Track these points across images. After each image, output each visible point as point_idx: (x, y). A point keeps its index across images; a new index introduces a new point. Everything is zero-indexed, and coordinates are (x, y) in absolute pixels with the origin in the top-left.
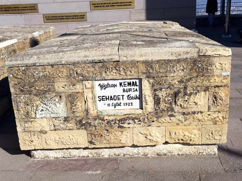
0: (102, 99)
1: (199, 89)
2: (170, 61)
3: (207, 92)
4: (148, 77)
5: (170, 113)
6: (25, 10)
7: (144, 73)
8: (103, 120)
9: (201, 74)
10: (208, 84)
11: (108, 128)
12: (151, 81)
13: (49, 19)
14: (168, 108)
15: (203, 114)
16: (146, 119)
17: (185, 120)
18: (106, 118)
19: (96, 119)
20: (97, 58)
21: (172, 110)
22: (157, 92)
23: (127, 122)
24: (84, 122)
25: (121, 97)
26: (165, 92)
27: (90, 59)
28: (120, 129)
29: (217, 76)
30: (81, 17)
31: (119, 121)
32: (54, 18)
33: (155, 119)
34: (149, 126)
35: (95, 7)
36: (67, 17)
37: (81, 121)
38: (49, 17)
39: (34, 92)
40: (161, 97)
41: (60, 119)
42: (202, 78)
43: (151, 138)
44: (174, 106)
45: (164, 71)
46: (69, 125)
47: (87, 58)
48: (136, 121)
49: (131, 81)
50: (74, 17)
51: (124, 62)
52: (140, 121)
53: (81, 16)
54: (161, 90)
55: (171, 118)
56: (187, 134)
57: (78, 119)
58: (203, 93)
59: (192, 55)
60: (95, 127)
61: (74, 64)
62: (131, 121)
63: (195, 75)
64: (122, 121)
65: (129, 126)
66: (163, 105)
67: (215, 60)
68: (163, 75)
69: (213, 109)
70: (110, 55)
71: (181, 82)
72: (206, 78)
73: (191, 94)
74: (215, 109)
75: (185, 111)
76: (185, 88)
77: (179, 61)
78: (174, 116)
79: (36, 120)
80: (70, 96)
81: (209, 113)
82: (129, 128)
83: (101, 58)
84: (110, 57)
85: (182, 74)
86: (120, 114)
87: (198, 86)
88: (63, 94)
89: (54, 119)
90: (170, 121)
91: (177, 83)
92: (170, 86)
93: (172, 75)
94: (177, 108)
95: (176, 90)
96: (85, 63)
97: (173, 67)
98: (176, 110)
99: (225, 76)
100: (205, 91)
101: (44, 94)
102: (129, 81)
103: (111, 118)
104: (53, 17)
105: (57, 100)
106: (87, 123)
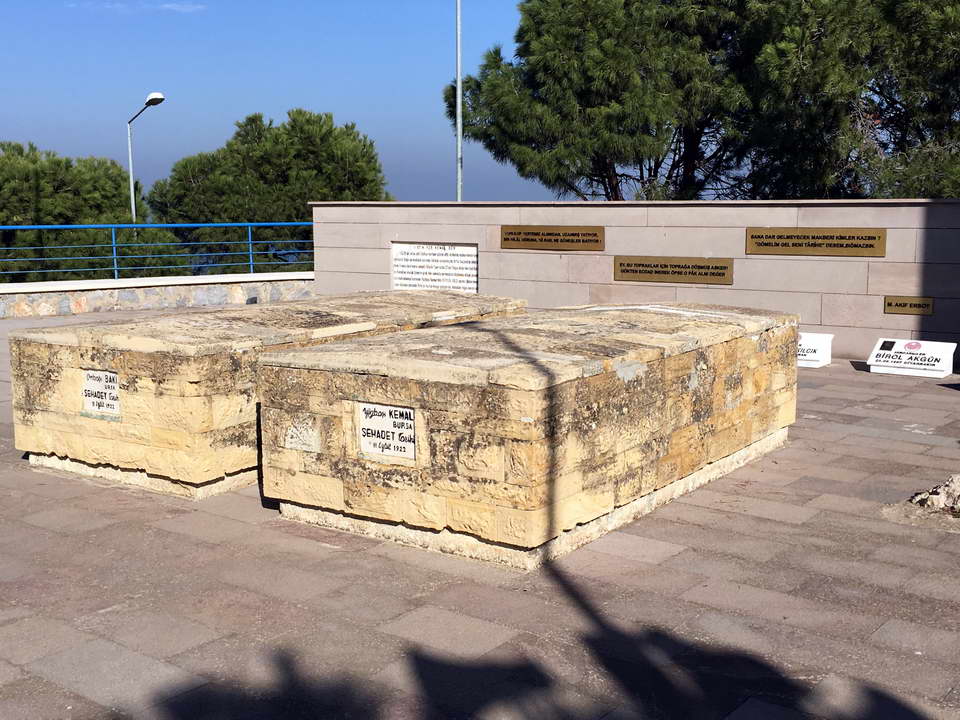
0: (368, 433)
1: (491, 439)
2: (451, 386)
3: (503, 448)
4: (422, 407)
5: (452, 475)
6: (573, 241)
7: (418, 400)
8: (364, 468)
9: (493, 415)
10: (503, 433)
11: (370, 484)
12: (427, 414)
13: (628, 271)
14: (449, 465)
15: (497, 485)
16: (420, 479)
17: (473, 492)
18: (368, 465)
19: (355, 465)
20: (361, 367)
21: (455, 470)
22: (433, 435)
23: (394, 478)
24: (341, 467)
25: (391, 434)
26: (444, 438)
27: (352, 367)
28: (385, 488)
29: (515, 421)
30: (716, 271)
31: (385, 473)
32: (641, 268)
33: (431, 481)
34: (424, 491)
35: (760, 244)
36: (677, 269)
37: (336, 464)
38: (628, 265)
39: (286, 406)
40: (438, 444)
41: (312, 455)
42: (494, 421)
43: (425, 513)
44: (457, 463)
45: (443, 400)
46: (322, 467)
47: (348, 365)
48: (405, 477)
49: (405, 410)
50: (697, 271)
51: (393, 379)
52: (410, 480)
53: (717, 268)
54: (439, 431)
55: (453, 483)
56: (474, 517)
57: (334, 460)
58: (496, 448)
59: (480, 381)
60: (354, 477)
61: (333, 371)
62: (399, 478)
63: (485, 415)
64: (388, 474)
65: (397, 485)
66: (440, 458)
67: (512, 394)
68: (443, 408)
69: (511, 479)
70: (376, 364)
71: (465, 423)
72: (500, 422)
73: (479, 445)
74: (516, 482)
75: (472, 474)
76: (472, 435)
77: (462, 388)
78: (457, 481)
79: (285, 450)
80: (325, 420)
81: (507, 485)
82: (397, 488)
83: (365, 368)
84: (376, 368)
85: (467, 410)
86: (386, 463)
87: (489, 435)
88: (317, 416)
89: (305, 454)
90: (451, 489)
91: (460, 423)
92: (451, 429)
93: (454, 409)
94: (461, 468)
95: (459, 435)
96: (346, 372)
97: (455, 396)
98: (459, 471)
99: (525, 424)
100: (499, 444)
101: (296, 411)
102: (401, 410)
103: (374, 467)
104: (640, 265)
105: (310, 424)
106: (344, 469)
